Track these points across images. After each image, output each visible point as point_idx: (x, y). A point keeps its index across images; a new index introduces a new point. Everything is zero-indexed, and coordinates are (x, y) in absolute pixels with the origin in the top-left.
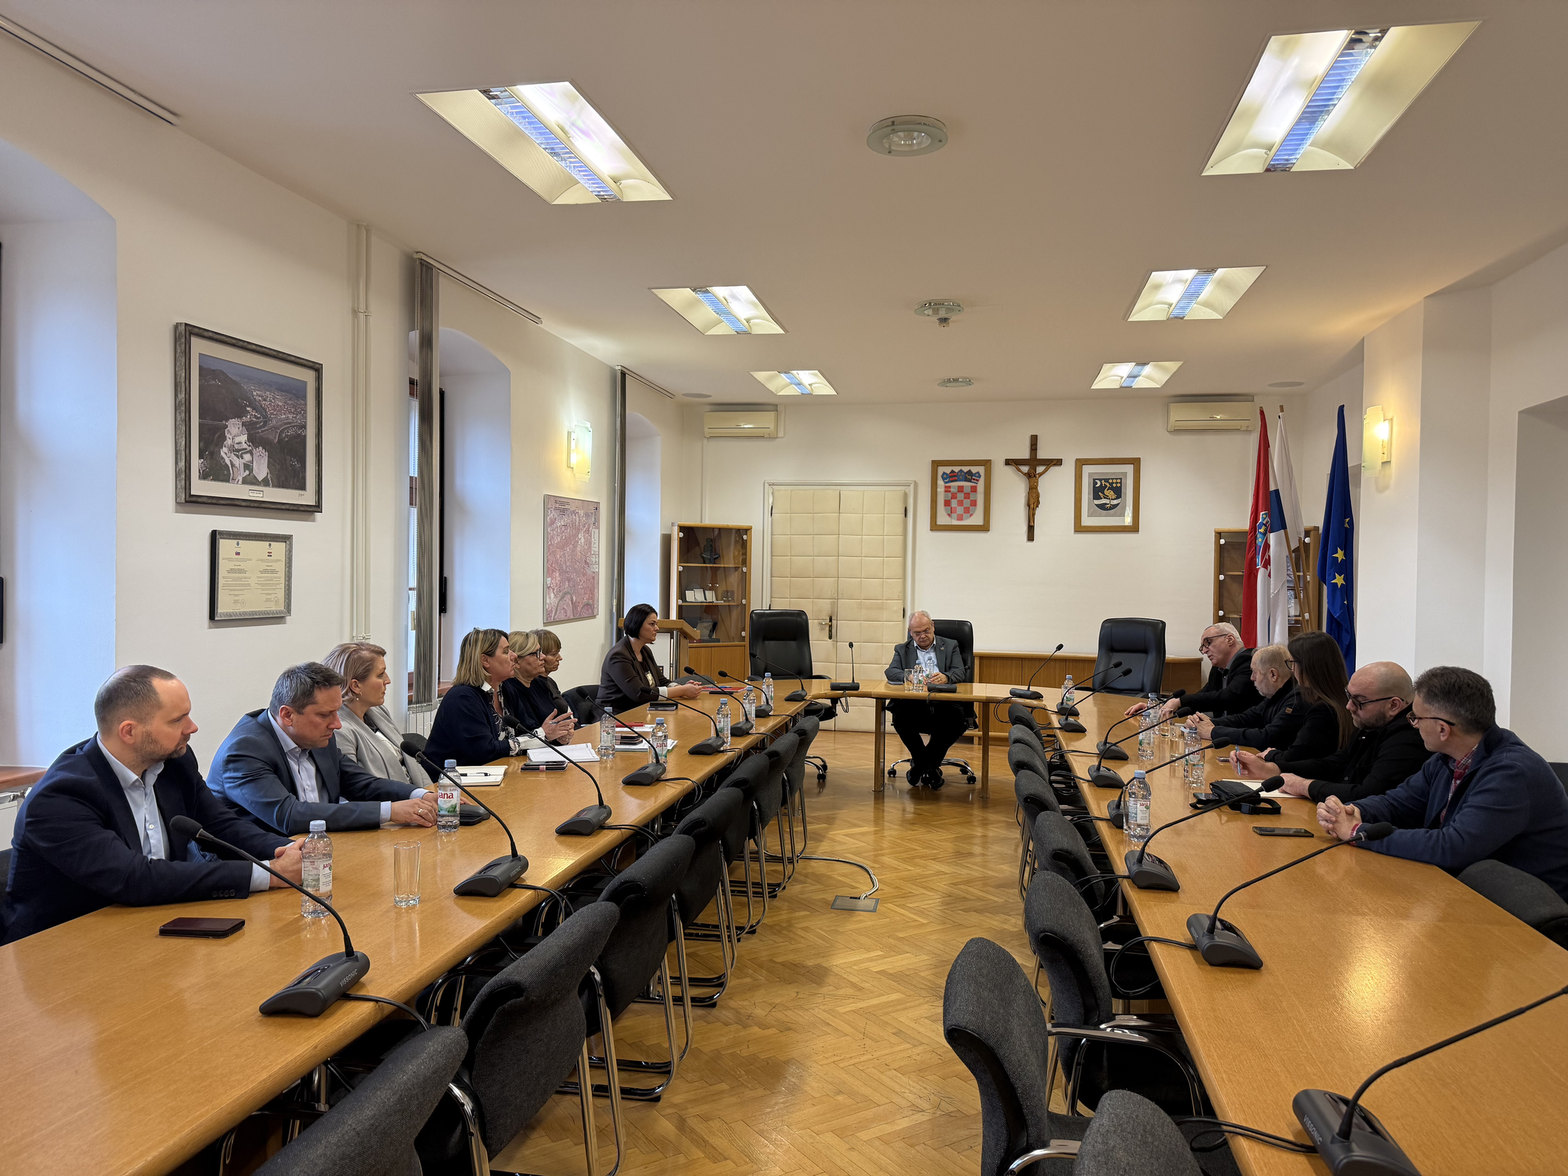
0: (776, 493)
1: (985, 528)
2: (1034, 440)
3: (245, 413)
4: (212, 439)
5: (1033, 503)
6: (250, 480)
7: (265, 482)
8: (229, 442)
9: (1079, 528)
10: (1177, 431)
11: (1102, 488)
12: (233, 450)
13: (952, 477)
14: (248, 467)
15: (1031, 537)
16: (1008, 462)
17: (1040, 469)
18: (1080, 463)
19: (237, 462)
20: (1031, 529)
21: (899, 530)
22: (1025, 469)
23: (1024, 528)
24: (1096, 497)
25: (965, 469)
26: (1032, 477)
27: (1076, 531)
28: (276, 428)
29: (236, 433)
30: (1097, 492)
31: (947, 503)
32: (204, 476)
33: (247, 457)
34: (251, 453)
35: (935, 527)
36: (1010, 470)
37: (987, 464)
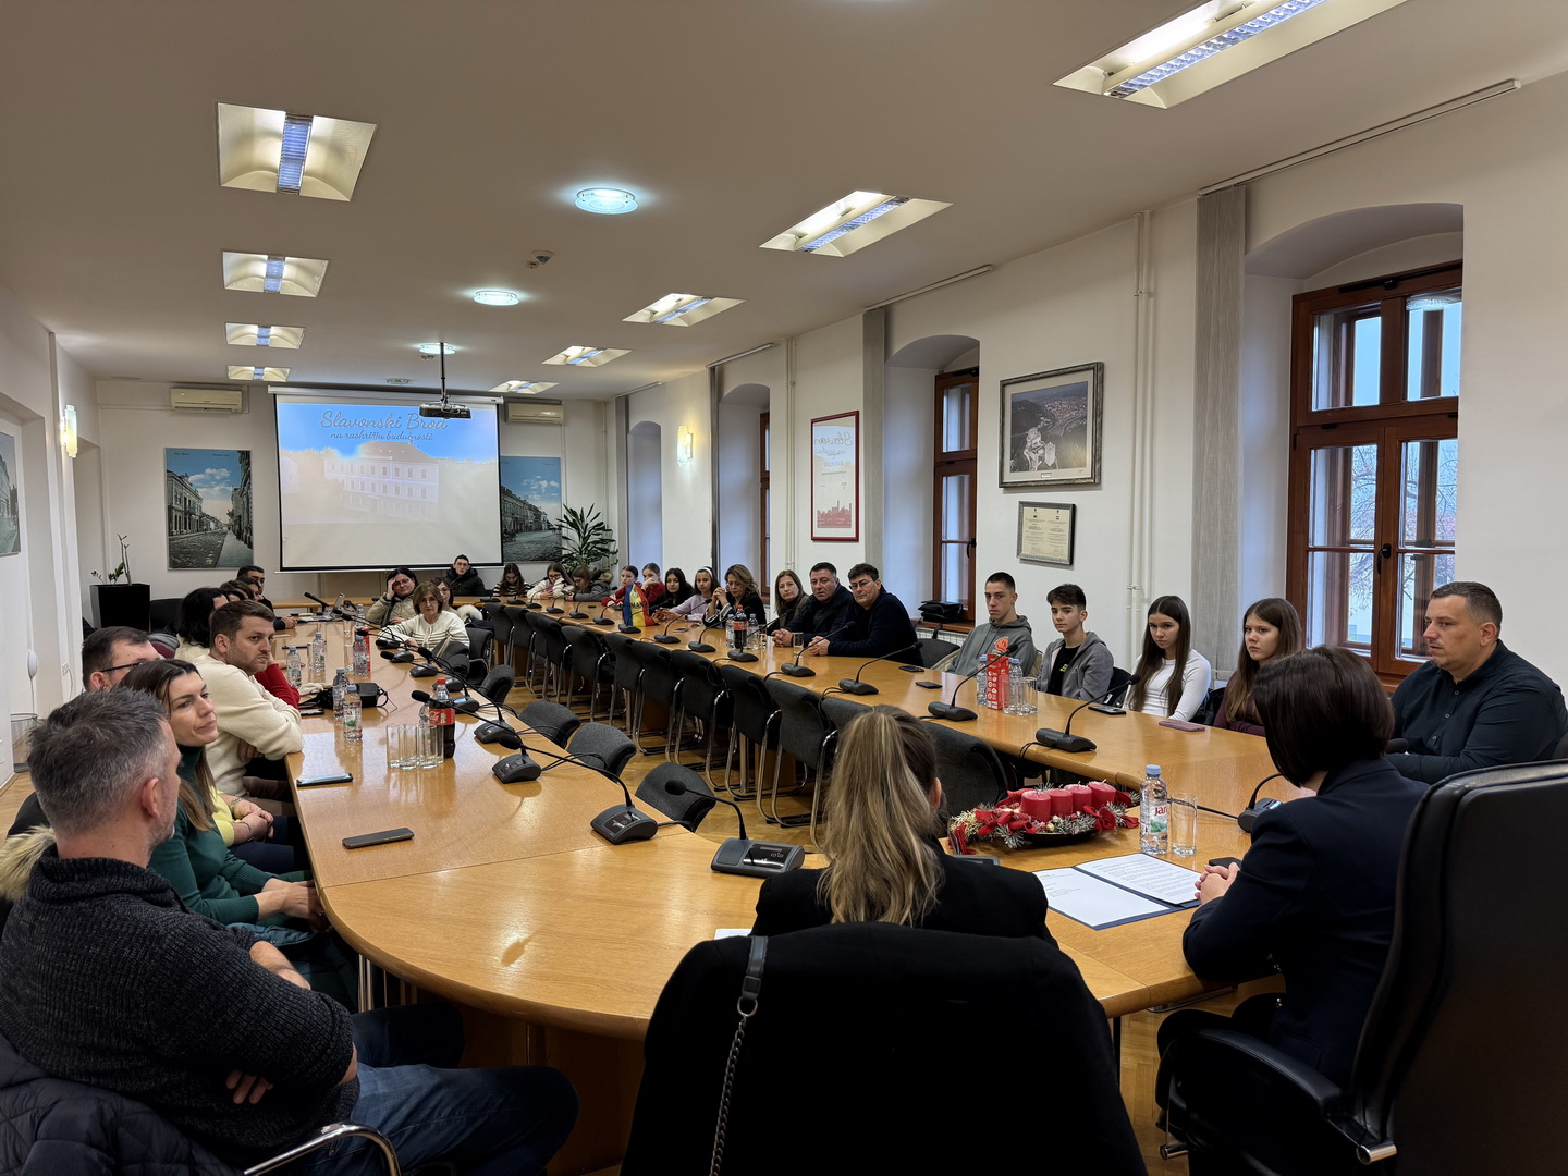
3: (1039, 421)
4: (1018, 444)
6: (1043, 467)
7: (1054, 466)
8: (1029, 444)
12: (1032, 449)
14: (1041, 458)
19: (1034, 456)
28: (1061, 425)
29: (1034, 437)
32: (1014, 470)
33: (1041, 452)
34: (1043, 448)
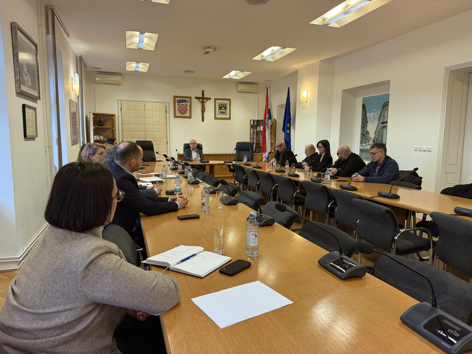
0: (123, 104)
1: (190, 117)
2: (203, 92)
5: (203, 111)
9: (216, 118)
10: (240, 92)
11: (221, 107)
13: (180, 101)
15: (203, 121)
16: (196, 98)
17: (205, 100)
18: (216, 99)
20: (203, 118)
21: (165, 117)
22: (201, 100)
23: (201, 118)
24: (220, 109)
25: (184, 99)
26: (203, 102)
27: (215, 119)
30: (220, 108)
31: (179, 110)
35: (175, 116)
36: (196, 100)
37: (190, 98)
